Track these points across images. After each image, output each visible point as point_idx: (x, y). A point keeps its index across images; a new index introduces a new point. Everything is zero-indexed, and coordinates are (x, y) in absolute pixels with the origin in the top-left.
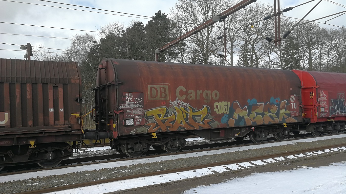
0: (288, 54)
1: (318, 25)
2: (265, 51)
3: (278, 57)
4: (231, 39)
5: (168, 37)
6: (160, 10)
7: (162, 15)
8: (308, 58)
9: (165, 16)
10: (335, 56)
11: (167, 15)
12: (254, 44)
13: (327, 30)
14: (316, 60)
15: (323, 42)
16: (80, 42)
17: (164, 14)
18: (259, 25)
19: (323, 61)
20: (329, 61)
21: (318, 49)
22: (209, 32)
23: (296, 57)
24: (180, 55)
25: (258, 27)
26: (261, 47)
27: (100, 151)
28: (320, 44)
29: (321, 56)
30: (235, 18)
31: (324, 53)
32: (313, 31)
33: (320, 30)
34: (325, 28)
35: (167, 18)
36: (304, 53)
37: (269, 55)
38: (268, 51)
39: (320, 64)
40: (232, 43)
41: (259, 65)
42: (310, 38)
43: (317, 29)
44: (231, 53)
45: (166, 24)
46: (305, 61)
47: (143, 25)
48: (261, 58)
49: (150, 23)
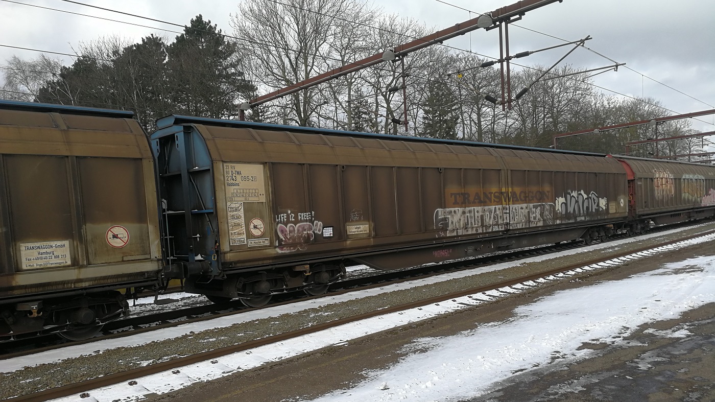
4: (348, 82)
6: (200, 15)
7: (205, 25)
8: (476, 123)
9: (211, 27)
10: (516, 120)
11: (216, 25)
14: (488, 125)
17: (208, 24)
21: (490, 107)
22: (309, 68)
29: (495, 120)
30: (354, 41)
37: (415, 114)
38: (413, 107)
40: (350, 89)
42: (478, 87)
44: (348, 110)
46: (472, 127)
47: (164, 43)
49: (180, 39)
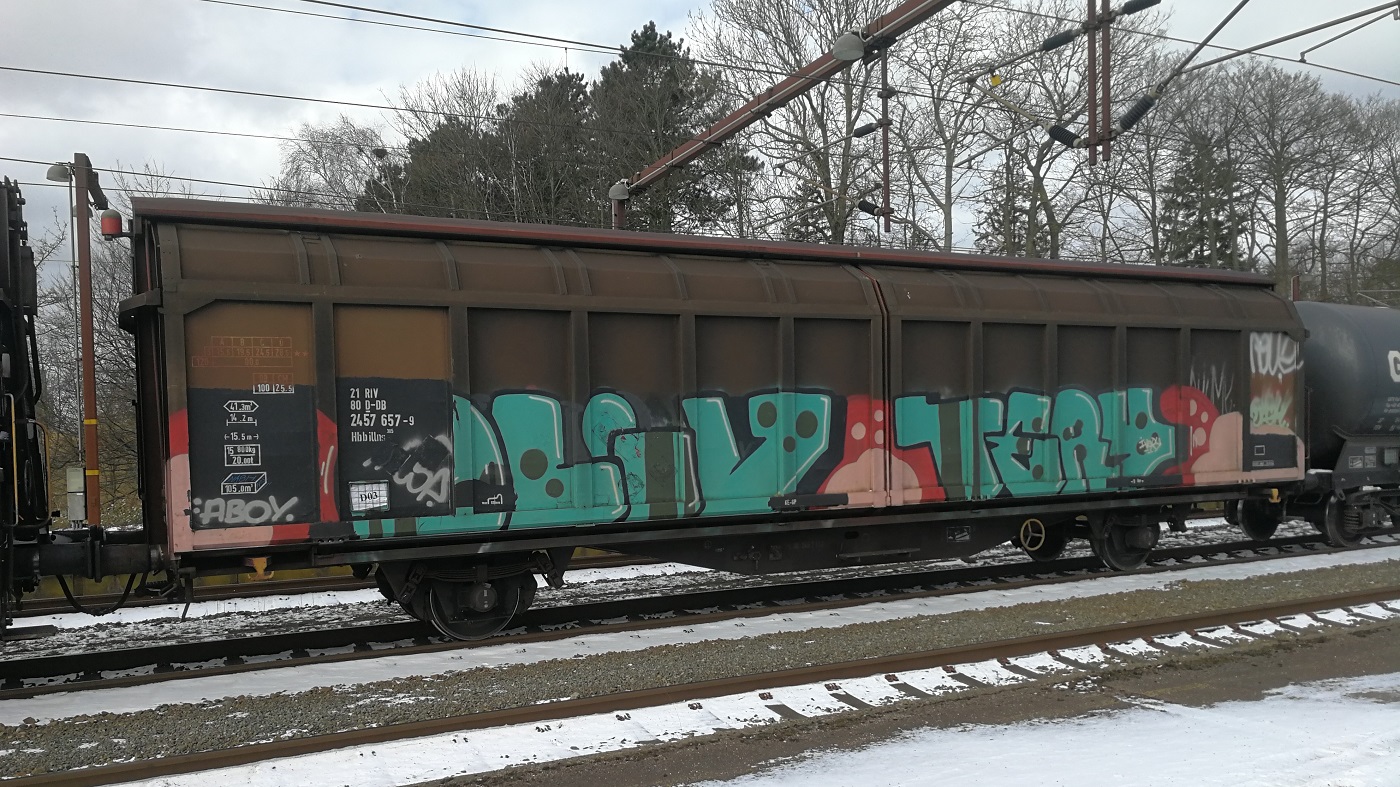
0: (1187, 206)
1: (1315, 83)
2: (1087, 193)
3: (1141, 217)
4: (946, 142)
5: (687, 133)
6: (652, 23)
7: (660, 42)
8: (1271, 225)
9: (673, 46)
10: (1385, 216)
11: (682, 40)
12: (1040, 163)
13: (1354, 103)
14: (1305, 229)
15: (1337, 158)
16: (320, 156)
17: (666, 39)
18: (1065, 85)
19: (1335, 237)
20: (1358, 235)
21: (1313, 187)
22: (854, 113)
23: (1220, 218)
24: (734, 209)
25: (1063, 91)
26: (1072, 177)
27: (345, 607)
28: (1324, 165)
29: (1326, 216)
30: (965, 52)
31: (1339, 201)
32: (1296, 111)
33: (1325, 103)
34: (1346, 95)
35: (681, 54)
36: (1255, 200)
37: (1106, 207)
38: (1101, 192)
39: (1322, 249)
40: (951, 157)
41: (1063, 254)
42: (1283, 138)
43: (1313, 99)
44: (943, 202)
45: (677, 81)
46: (1257, 234)
47: (585, 86)
48: (1069, 223)
49: (611, 74)
